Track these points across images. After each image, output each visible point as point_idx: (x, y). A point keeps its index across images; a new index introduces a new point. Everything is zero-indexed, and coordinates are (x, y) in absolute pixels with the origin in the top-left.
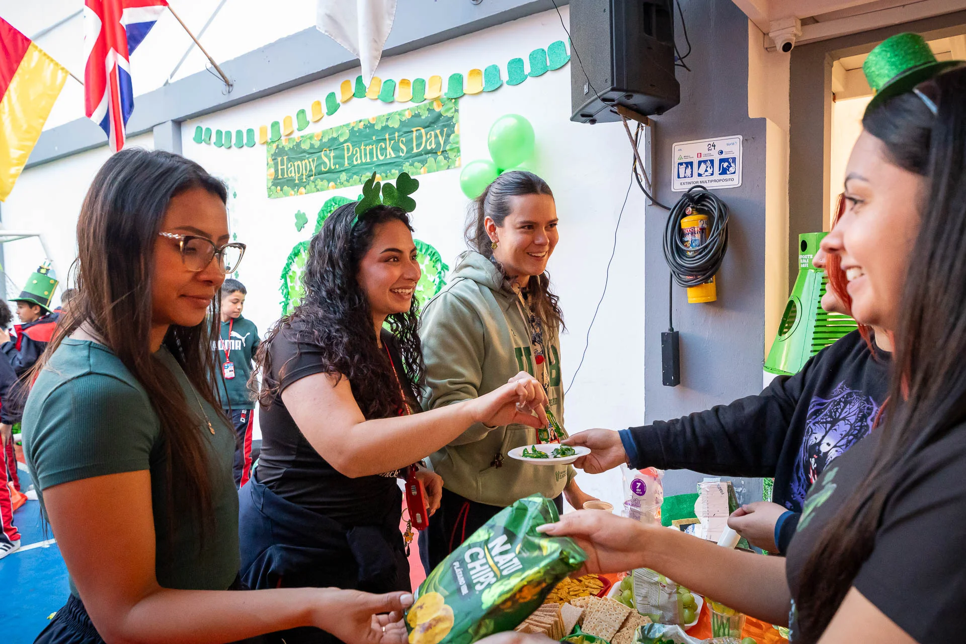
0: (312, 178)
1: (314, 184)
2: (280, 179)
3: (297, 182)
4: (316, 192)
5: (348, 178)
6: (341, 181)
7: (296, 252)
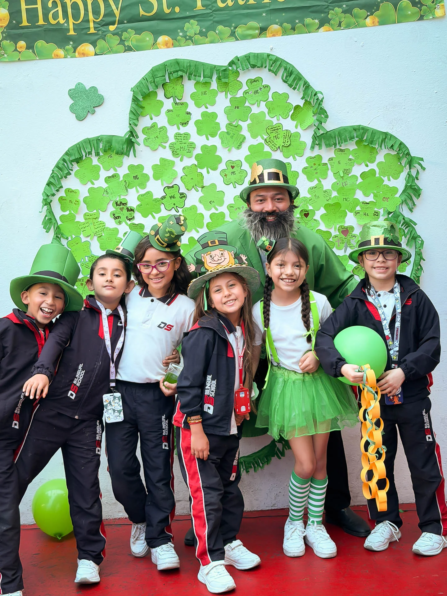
0: (112, 28)
1: (117, 38)
2: (23, 28)
3: (72, 32)
4: (124, 52)
5: (204, 30)
6: (188, 34)
7: (77, 156)
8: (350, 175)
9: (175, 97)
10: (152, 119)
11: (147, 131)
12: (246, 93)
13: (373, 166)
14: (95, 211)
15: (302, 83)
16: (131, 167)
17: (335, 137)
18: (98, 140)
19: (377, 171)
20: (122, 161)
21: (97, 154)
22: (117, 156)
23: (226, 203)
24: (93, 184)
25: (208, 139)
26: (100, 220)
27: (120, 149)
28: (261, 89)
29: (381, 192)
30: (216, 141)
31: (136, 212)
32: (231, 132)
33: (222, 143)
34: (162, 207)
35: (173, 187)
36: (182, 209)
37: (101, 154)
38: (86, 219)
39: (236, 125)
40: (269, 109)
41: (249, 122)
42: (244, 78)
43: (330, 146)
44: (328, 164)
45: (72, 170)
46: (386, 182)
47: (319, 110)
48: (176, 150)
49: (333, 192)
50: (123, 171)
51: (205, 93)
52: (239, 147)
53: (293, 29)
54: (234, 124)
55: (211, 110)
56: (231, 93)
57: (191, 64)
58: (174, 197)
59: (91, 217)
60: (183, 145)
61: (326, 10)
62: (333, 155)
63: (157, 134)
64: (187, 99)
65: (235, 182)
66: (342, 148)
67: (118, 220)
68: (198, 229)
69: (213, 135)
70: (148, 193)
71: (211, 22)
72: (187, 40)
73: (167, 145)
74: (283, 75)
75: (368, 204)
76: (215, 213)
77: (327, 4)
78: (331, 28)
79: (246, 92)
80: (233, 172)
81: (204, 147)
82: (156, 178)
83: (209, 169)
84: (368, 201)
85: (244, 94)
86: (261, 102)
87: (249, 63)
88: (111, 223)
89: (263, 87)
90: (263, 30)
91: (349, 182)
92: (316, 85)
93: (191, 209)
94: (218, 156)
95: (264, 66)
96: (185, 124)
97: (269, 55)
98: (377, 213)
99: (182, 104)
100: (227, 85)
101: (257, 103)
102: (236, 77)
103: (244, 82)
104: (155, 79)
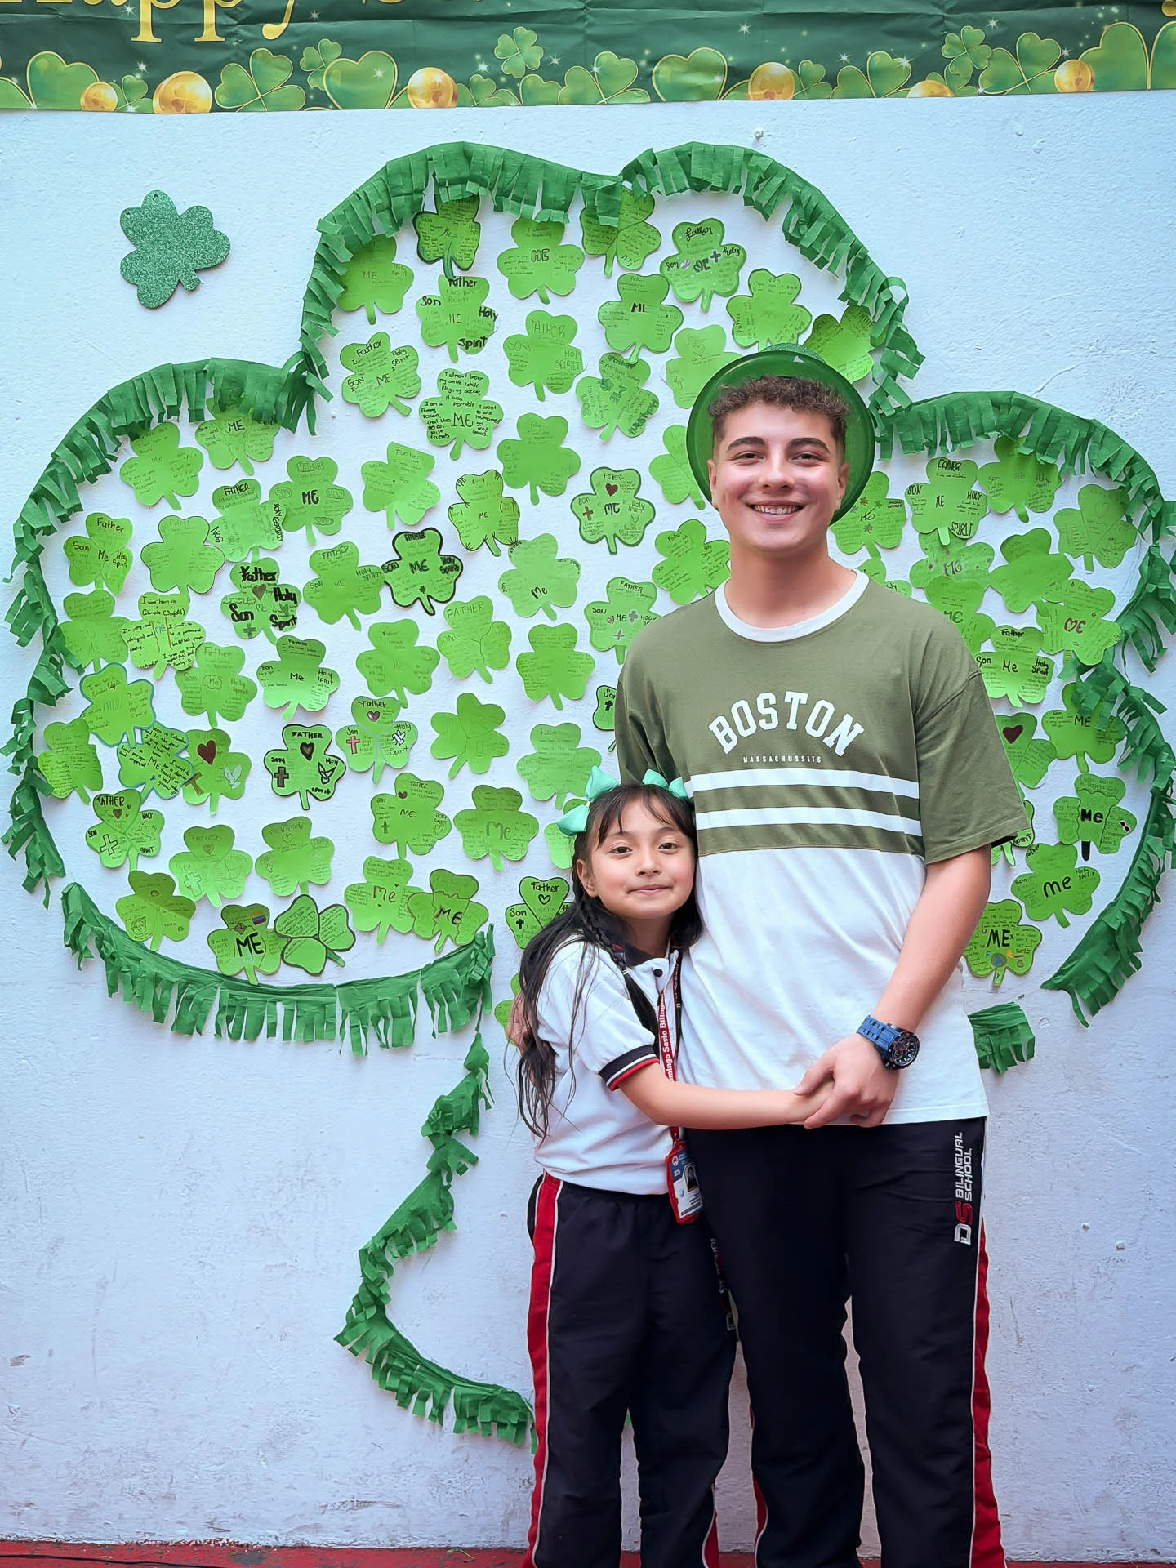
0: (271, 31)
1: (286, 62)
3: (146, 35)
4: (302, 109)
5: (555, 61)
6: (505, 68)
7: (135, 417)
8: (969, 543)
9: (449, 261)
10: (372, 321)
11: (357, 358)
12: (670, 266)
13: (1042, 521)
14: (176, 591)
15: (844, 247)
16: (299, 465)
17: (935, 424)
18: (202, 372)
19: (1055, 537)
20: (271, 443)
21: (196, 416)
22: (258, 426)
23: (584, 599)
24: (177, 507)
25: (541, 398)
26: (187, 619)
27: (266, 406)
28: (716, 256)
29: (1062, 604)
30: (563, 405)
31: (302, 603)
32: (614, 381)
33: (585, 411)
34: (385, 595)
35: (421, 535)
36: (445, 605)
37: (209, 416)
38: (145, 613)
39: (632, 361)
40: (737, 321)
41: (672, 354)
42: (666, 220)
43: (917, 450)
44: (905, 501)
45: (114, 459)
46: (1079, 573)
47: (891, 334)
48: (439, 424)
49: (913, 588)
50: (271, 475)
51: (543, 255)
52: (636, 427)
53: (831, 80)
54: (626, 357)
55: (556, 308)
56: (625, 263)
57: (509, 163)
58: (422, 568)
59: (161, 608)
60: (463, 410)
61: (937, 32)
62: (923, 478)
63: (387, 369)
64: (486, 267)
65: (615, 536)
66: (953, 457)
67: (243, 624)
68: (490, 670)
69: (559, 386)
70: (344, 547)
71: (578, 39)
72: (499, 86)
73: (415, 405)
74: (788, 221)
75: (1019, 634)
76: (545, 627)
77: (940, 12)
78: (946, 88)
79: (669, 264)
80: (612, 506)
81: (528, 423)
82: (373, 503)
83: (537, 487)
84: (1018, 627)
85: (665, 267)
86: (715, 296)
87: (688, 174)
88: (222, 633)
89: (725, 251)
90: (737, 78)
91: (966, 565)
92: (885, 259)
93: (472, 609)
94: (570, 453)
95: (732, 188)
96: (476, 344)
97: (749, 155)
98: (1044, 665)
99: (471, 282)
100: (613, 236)
101: (700, 299)
102: (644, 213)
103: (667, 233)
104: (392, 199)
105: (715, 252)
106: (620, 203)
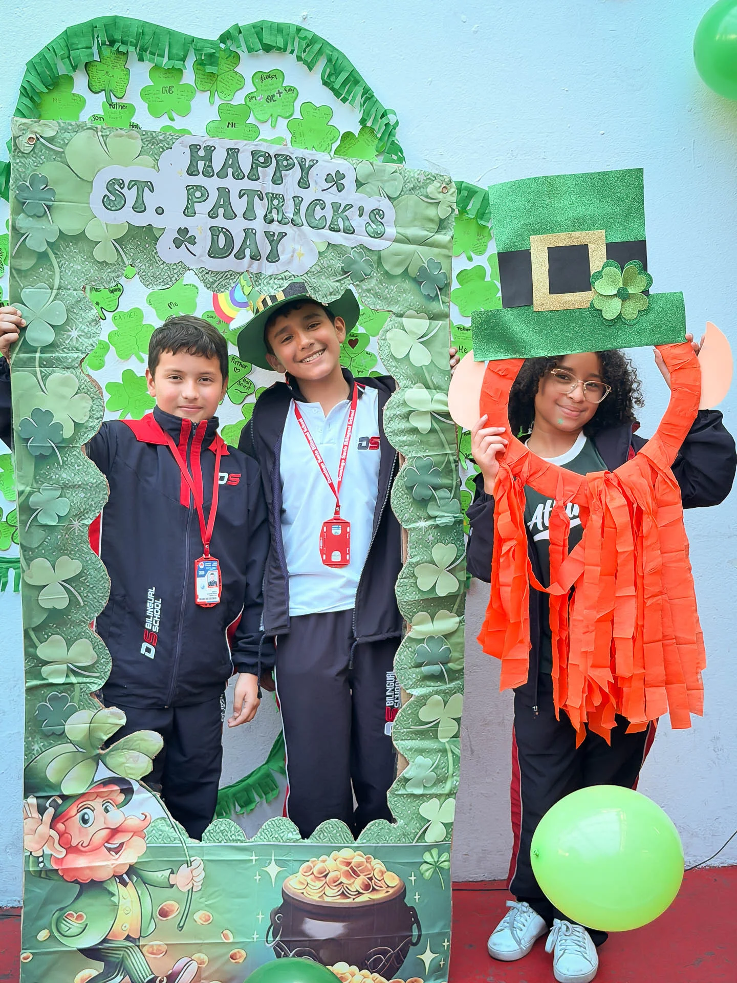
9: (109, 92)
12: (251, 99)
13: (481, 261)
15: (359, 90)
19: (489, 270)
23: (201, 309)
28: (279, 93)
36: (112, 314)
40: (293, 134)
42: (249, 67)
47: (389, 144)
51: (170, 90)
55: (179, 124)
56: (222, 96)
57: (146, 30)
58: (97, 290)
64: (133, 97)
74: (324, 72)
79: (250, 97)
84: (467, 326)
85: (248, 100)
86: (279, 118)
87: (261, 40)
89: (285, 90)
92: (385, 98)
93: (130, 316)
95: (289, 50)
97: (299, 30)
99: (124, 106)
100: (214, 79)
101: (270, 119)
102: (233, 65)
103: (248, 76)
104: (71, 52)
105: (279, 91)
106: (219, 57)
